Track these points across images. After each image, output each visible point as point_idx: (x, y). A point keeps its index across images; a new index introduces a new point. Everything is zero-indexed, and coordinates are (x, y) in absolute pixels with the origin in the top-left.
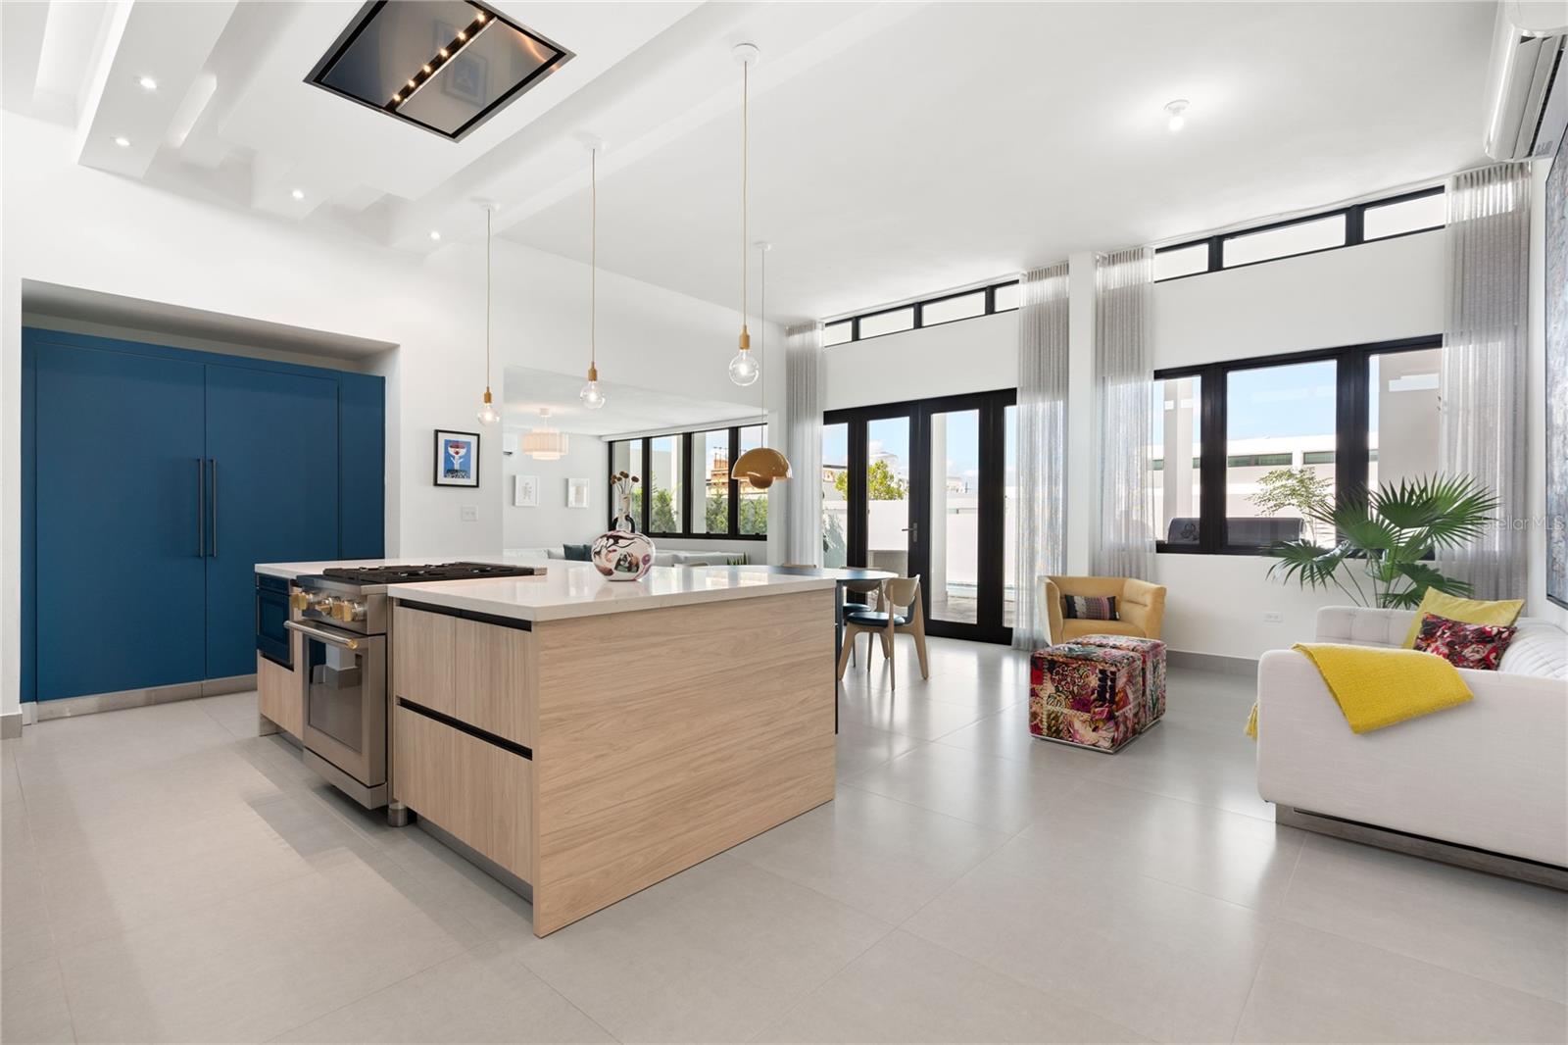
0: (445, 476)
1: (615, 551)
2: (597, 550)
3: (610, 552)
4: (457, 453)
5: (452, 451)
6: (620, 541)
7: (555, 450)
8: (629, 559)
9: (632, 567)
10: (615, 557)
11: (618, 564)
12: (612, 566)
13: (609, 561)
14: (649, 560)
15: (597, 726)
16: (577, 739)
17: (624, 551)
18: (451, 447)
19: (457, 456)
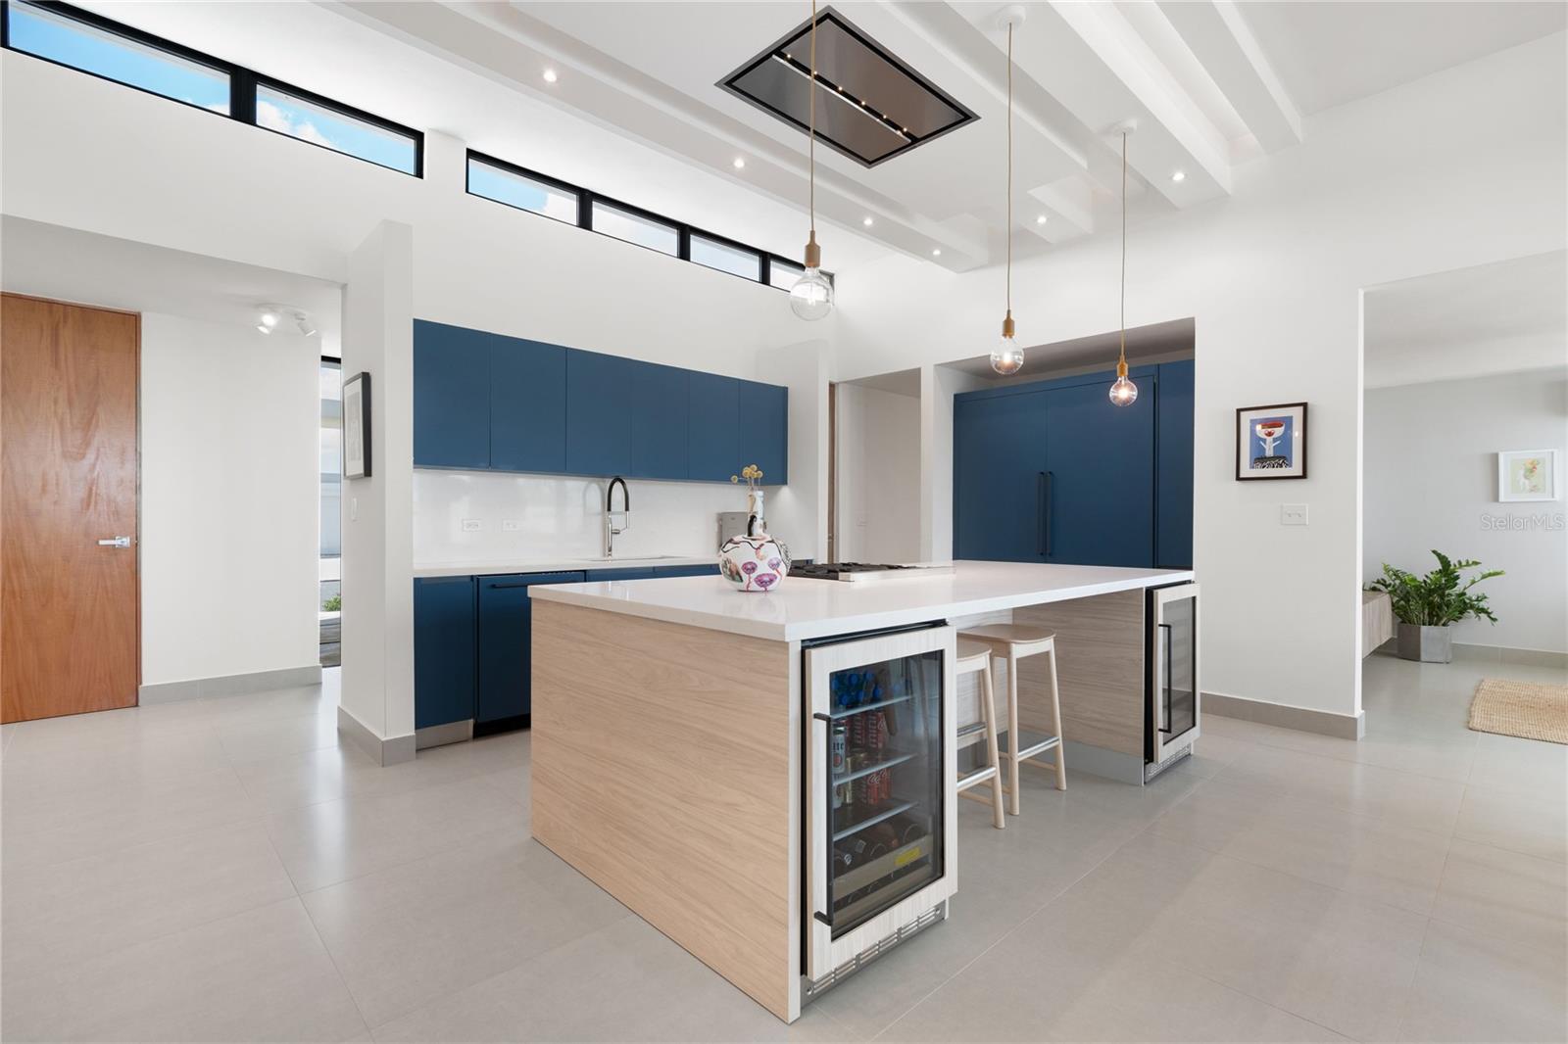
0: (1253, 467)
5: (1261, 432)
18: (1261, 427)
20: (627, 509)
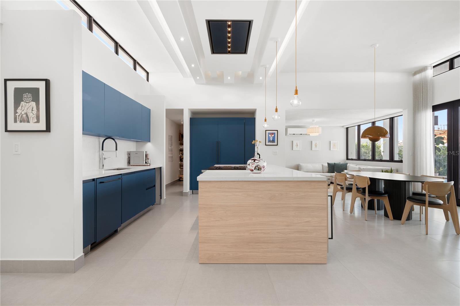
0: (268, 143)
1: (254, 164)
2: (249, 164)
3: (252, 164)
4: (271, 136)
5: (270, 135)
6: (256, 161)
7: (316, 132)
8: (258, 167)
9: (259, 169)
10: (254, 166)
11: (255, 168)
12: (253, 168)
13: (252, 167)
14: (264, 167)
15: (216, 212)
16: (210, 214)
17: (257, 164)
18: (270, 134)
19: (271, 137)
20: (116, 150)
